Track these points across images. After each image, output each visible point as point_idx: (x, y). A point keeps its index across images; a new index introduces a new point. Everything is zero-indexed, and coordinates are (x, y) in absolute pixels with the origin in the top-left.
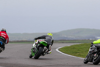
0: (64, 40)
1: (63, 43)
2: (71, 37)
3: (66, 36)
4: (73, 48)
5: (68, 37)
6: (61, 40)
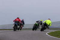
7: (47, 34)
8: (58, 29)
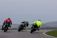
0: (48, 28)
1: (47, 29)
2: (52, 26)
3: (49, 26)
4: (53, 32)
5: (51, 26)
6: (46, 28)
7: (44, 33)
8: (55, 28)
